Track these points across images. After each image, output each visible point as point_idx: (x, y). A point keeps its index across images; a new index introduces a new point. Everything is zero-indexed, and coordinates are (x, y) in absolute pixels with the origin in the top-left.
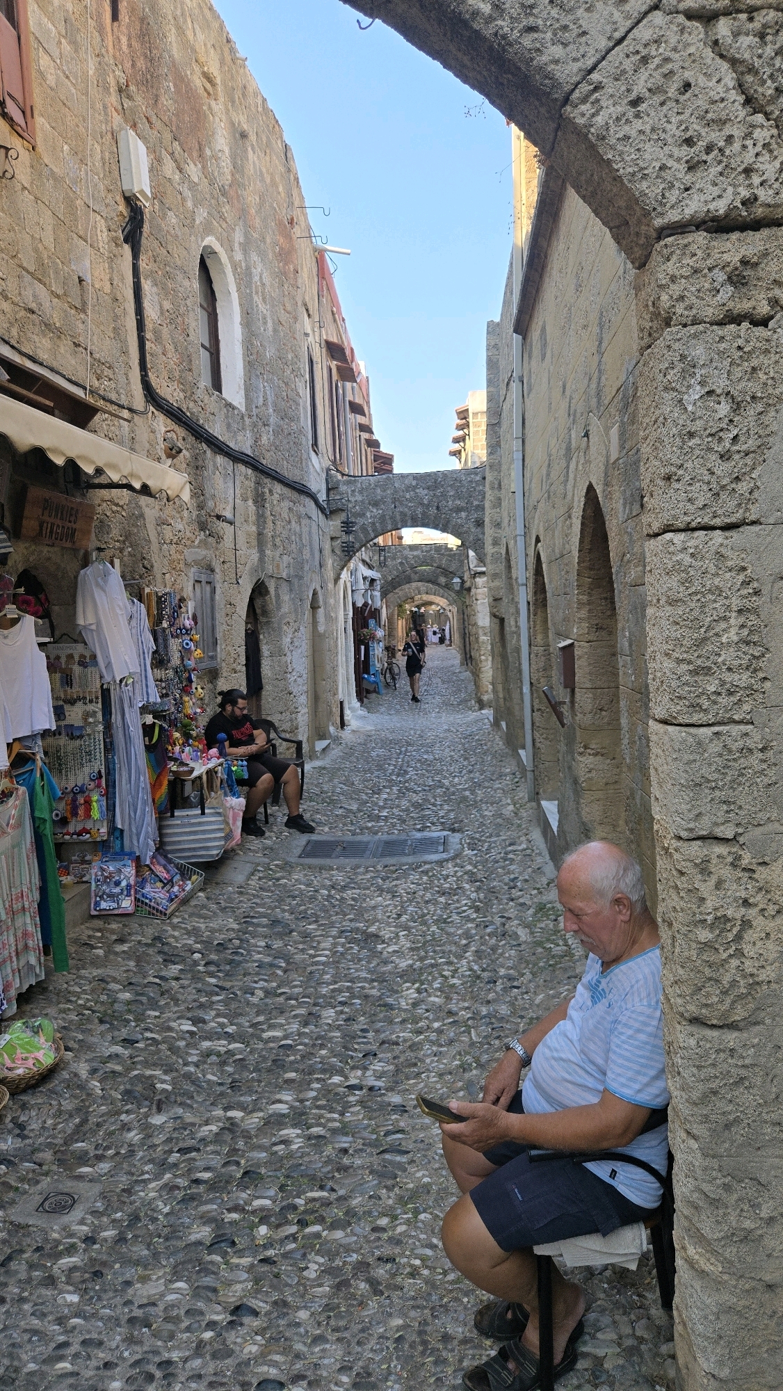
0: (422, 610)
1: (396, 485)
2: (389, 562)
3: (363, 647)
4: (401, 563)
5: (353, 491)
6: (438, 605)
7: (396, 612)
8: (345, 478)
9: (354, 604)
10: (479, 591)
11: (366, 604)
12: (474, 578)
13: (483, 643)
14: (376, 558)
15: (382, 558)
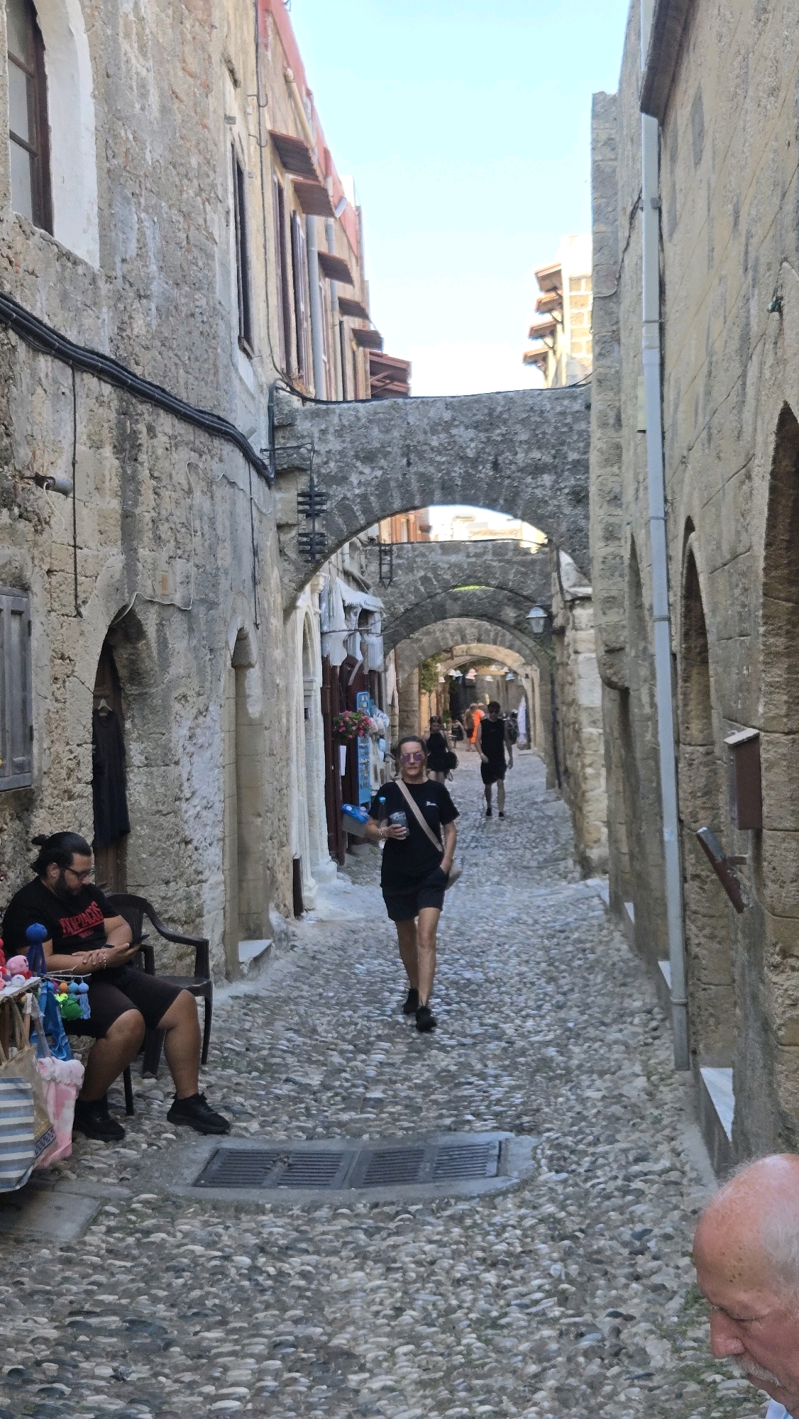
0: (471, 675)
1: (411, 420)
2: (400, 577)
3: (343, 750)
4: (425, 580)
5: (323, 432)
6: (503, 664)
7: (416, 679)
8: (309, 405)
9: (325, 661)
10: (581, 635)
11: (350, 661)
12: (572, 608)
13: (590, 740)
14: (374, 567)
15: (385, 568)
